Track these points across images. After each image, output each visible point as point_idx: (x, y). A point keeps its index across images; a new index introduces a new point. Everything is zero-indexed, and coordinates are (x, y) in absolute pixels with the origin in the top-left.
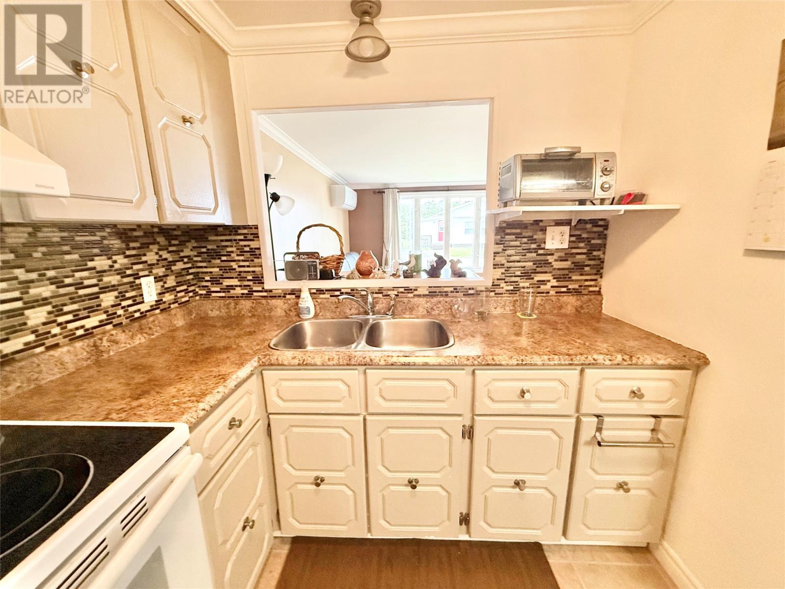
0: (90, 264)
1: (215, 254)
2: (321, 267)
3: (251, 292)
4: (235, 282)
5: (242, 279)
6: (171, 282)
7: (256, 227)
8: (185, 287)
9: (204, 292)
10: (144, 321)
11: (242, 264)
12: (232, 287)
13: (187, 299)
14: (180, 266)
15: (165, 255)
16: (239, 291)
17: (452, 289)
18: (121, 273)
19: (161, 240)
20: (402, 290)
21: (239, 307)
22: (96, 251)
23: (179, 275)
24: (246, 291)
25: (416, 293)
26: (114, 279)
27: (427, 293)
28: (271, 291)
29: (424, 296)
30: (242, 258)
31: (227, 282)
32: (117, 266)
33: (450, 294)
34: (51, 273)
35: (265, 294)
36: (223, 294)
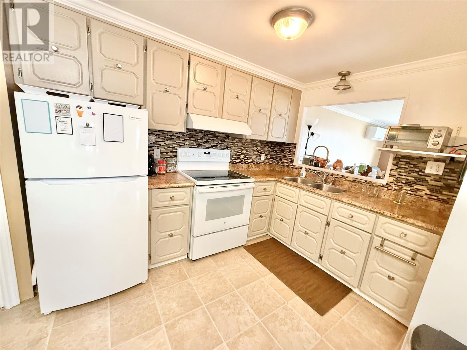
0: (253, 148)
1: (283, 151)
2: (315, 162)
3: (289, 165)
4: (285, 161)
5: (288, 160)
6: (269, 157)
7: (296, 144)
8: (272, 159)
9: (277, 162)
10: (259, 165)
11: (289, 155)
12: (284, 162)
13: (271, 163)
14: (272, 153)
15: (269, 149)
16: (286, 164)
17: (364, 181)
18: (258, 152)
19: (270, 145)
20: (341, 176)
21: (284, 169)
22: (255, 145)
23: (271, 155)
24: (288, 165)
25: (347, 179)
26: (256, 153)
27: (352, 180)
28: (295, 166)
29: (351, 181)
30: (289, 153)
31: (284, 161)
32: (258, 150)
33: (363, 183)
34: (246, 149)
35: (293, 167)
36: (281, 164)
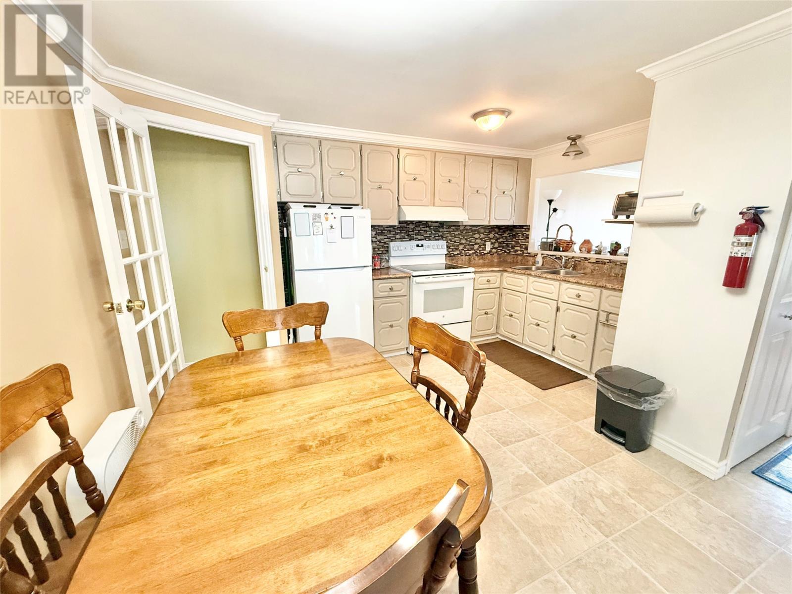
0: (474, 236)
1: (514, 236)
2: (555, 245)
3: (523, 253)
4: (519, 248)
5: (521, 247)
6: (496, 245)
7: (529, 226)
8: (501, 248)
9: (508, 252)
10: (483, 256)
11: (522, 241)
12: (517, 251)
13: (501, 253)
14: (501, 240)
15: (496, 235)
16: (519, 252)
17: (608, 261)
18: (481, 239)
19: (497, 230)
20: (583, 259)
21: (517, 259)
22: (476, 232)
23: (500, 243)
24: (521, 253)
25: (589, 261)
26: (478, 241)
27: (595, 261)
28: (530, 253)
29: (593, 263)
30: (522, 238)
31: (516, 248)
32: (481, 237)
33: (606, 263)
34: (466, 237)
35: (527, 255)
36: (514, 253)
